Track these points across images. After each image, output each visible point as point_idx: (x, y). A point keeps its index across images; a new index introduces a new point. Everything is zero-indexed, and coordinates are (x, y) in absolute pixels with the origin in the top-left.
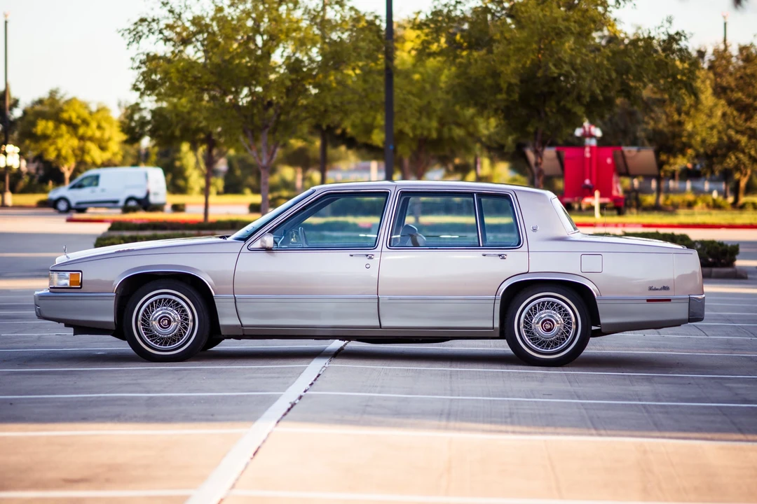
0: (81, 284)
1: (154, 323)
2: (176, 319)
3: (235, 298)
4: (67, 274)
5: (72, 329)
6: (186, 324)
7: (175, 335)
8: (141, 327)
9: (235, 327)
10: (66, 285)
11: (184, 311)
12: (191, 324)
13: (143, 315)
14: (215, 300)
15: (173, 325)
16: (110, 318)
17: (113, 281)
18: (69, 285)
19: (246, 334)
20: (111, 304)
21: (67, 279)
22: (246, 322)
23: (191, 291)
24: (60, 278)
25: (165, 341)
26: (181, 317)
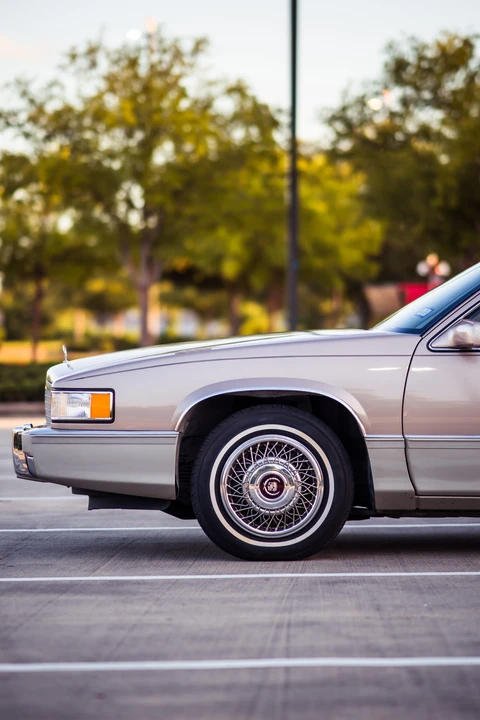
0: (113, 414)
1: (251, 487)
2: (294, 479)
3: (405, 441)
4: (86, 396)
5: (87, 498)
6: (311, 489)
7: (291, 511)
8: (225, 495)
9: (403, 494)
10: (84, 414)
11: (308, 464)
12: (320, 489)
13: (231, 472)
14: (368, 445)
15: (289, 489)
16: (167, 478)
17: (174, 408)
18: (88, 416)
19: (422, 507)
20: (170, 451)
21: (86, 404)
22: (425, 485)
23: (320, 427)
24: (71, 402)
25: (271, 521)
26: (302, 476)
